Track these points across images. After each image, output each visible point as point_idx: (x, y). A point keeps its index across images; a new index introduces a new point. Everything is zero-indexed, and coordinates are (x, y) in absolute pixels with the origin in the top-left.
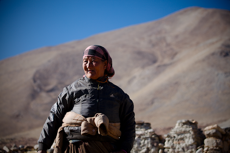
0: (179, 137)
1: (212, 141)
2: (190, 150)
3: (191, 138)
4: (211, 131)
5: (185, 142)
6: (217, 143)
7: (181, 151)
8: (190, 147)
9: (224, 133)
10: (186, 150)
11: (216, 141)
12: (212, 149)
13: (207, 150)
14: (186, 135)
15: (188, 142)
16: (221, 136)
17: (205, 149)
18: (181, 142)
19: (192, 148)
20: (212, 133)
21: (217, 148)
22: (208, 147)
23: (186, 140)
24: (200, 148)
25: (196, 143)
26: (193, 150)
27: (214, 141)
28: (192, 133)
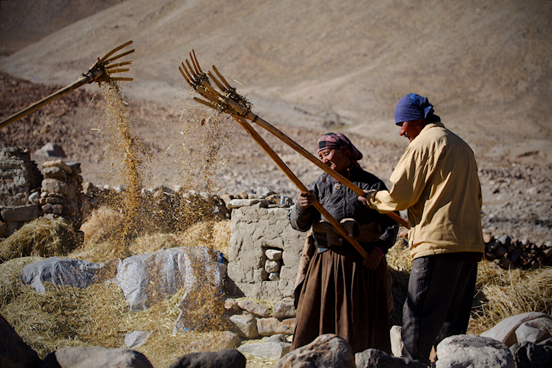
0: (6, 173)
1: (54, 184)
2: (20, 194)
3: (22, 175)
4: (52, 169)
5: (13, 181)
6: (60, 187)
7: (7, 194)
8: (21, 189)
9: (71, 171)
10: (14, 193)
11: (60, 183)
12: (52, 196)
13: (46, 196)
14: (15, 171)
15: (18, 181)
16: (65, 176)
17: (43, 194)
18: (7, 180)
19: (23, 191)
20: (53, 172)
21: (61, 195)
22: (47, 191)
23: (16, 179)
24: (35, 192)
25: (29, 184)
26: (25, 193)
27: (57, 185)
28: (24, 168)
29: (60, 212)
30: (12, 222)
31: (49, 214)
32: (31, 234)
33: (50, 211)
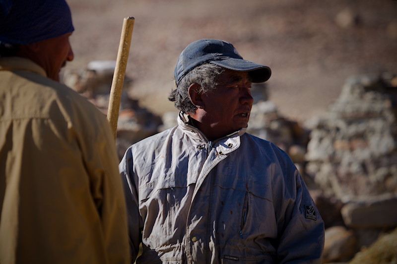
0: (353, 130)
5: (368, 145)
7: (357, 173)
8: (385, 161)
10: (371, 168)
14: (372, 124)
15: (378, 145)
18: (357, 144)
19: (389, 165)
23: (373, 140)
26: (394, 170)
28: (390, 117)
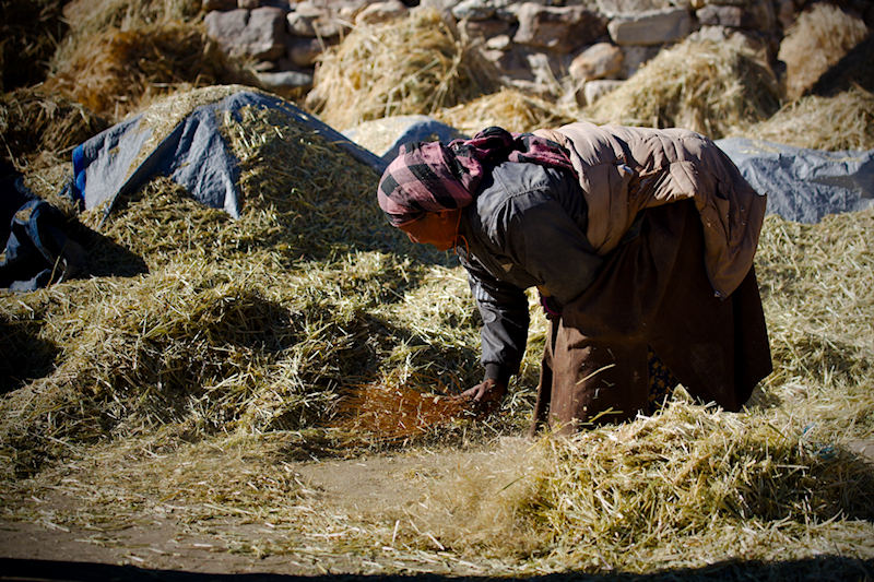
29: (737, 23)
30: (634, 46)
31: (713, 29)
32: (676, 76)
33: (715, 20)
